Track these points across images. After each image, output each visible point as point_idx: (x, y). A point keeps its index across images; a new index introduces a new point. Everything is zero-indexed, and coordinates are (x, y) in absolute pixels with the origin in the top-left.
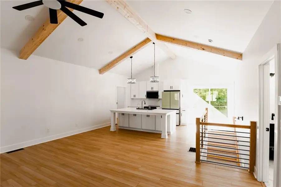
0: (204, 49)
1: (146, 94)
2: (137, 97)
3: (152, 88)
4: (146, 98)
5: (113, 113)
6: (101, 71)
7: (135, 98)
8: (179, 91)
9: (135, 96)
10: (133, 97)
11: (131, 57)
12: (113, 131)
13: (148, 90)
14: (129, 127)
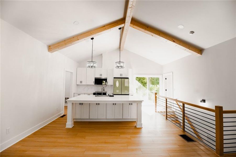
0: (174, 41)
1: (94, 81)
2: (83, 83)
3: (101, 75)
4: (94, 84)
5: (71, 104)
6: (51, 48)
7: (81, 84)
8: (128, 78)
9: (81, 82)
10: (78, 83)
11: (92, 39)
12: (71, 127)
13: (95, 77)
14: (89, 119)
